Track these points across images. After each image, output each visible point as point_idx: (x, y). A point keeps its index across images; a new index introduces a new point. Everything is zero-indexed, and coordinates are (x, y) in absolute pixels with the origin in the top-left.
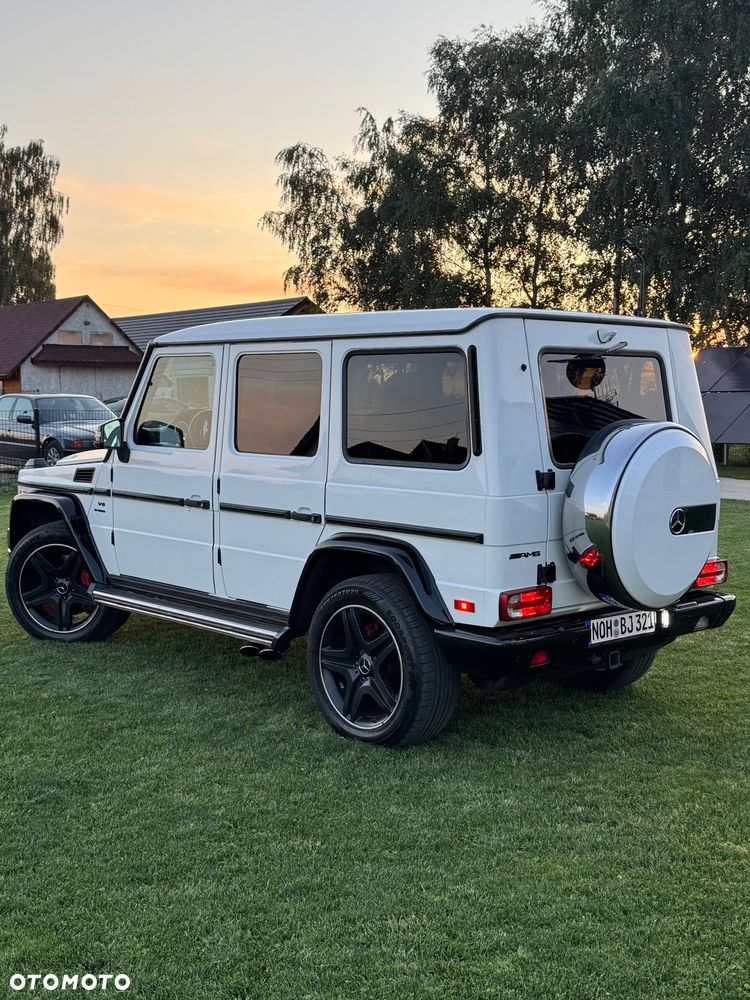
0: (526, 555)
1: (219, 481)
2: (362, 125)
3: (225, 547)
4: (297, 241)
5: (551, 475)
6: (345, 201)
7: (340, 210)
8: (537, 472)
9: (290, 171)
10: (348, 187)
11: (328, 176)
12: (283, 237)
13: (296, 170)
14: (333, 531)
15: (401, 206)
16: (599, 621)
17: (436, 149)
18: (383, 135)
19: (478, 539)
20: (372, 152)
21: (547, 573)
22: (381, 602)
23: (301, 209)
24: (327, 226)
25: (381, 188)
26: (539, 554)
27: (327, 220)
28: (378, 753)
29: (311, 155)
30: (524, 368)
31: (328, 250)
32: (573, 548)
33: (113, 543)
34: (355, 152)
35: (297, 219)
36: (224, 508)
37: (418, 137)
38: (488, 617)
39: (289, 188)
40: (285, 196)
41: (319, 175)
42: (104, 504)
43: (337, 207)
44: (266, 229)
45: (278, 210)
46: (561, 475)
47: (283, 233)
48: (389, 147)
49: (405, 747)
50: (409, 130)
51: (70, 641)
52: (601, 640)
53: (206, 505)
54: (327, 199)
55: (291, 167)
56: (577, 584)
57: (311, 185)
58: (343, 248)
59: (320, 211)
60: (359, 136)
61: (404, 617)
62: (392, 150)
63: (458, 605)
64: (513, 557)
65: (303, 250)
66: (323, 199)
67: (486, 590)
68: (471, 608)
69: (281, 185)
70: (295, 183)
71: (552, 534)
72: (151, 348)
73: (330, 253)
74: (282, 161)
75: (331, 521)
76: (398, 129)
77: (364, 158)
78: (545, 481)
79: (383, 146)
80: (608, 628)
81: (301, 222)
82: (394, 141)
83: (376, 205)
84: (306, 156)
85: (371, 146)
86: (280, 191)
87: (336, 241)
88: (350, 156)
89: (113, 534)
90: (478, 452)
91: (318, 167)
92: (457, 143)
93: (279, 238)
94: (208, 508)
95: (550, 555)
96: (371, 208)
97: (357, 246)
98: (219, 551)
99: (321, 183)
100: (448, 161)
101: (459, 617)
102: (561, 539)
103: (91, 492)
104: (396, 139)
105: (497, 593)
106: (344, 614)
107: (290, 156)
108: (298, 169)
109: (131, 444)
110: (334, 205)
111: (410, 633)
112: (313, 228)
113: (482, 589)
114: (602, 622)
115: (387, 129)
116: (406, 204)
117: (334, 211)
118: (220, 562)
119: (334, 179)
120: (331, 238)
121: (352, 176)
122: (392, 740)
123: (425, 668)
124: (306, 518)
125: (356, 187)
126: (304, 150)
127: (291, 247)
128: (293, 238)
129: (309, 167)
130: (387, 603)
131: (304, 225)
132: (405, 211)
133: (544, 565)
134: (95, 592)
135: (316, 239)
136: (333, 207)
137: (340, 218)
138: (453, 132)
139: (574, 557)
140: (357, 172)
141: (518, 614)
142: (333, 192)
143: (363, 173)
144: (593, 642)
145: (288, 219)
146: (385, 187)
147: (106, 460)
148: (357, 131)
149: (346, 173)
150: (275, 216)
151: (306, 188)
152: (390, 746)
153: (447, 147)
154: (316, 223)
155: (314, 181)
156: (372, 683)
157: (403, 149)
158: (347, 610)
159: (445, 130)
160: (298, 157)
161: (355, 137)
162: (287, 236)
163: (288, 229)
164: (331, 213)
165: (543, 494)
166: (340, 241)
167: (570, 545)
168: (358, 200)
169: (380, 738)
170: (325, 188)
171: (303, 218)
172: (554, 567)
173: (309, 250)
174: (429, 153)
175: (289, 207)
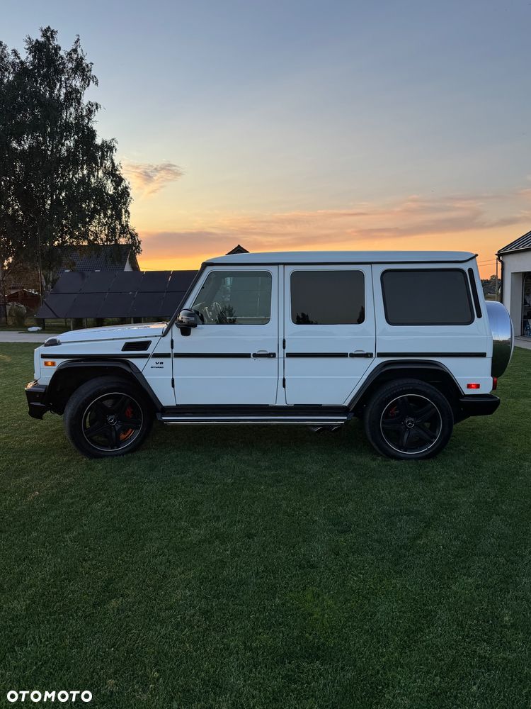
1: (284, 340)
3: (289, 377)
14: (382, 360)
19: (483, 355)
33: (173, 386)
36: (289, 355)
42: (162, 363)
53: (271, 356)
63: (469, 386)
67: (487, 377)
68: (478, 386)
72: (206, 266)
75: (380, 355)
89: (173, 380)
90: (480, 316)
94: (274, 357)
98: (284, 380)
103: (147, 356)
105: (492, 378)
118: (284, 386)
134: (164, 418)
147: (165, 334)
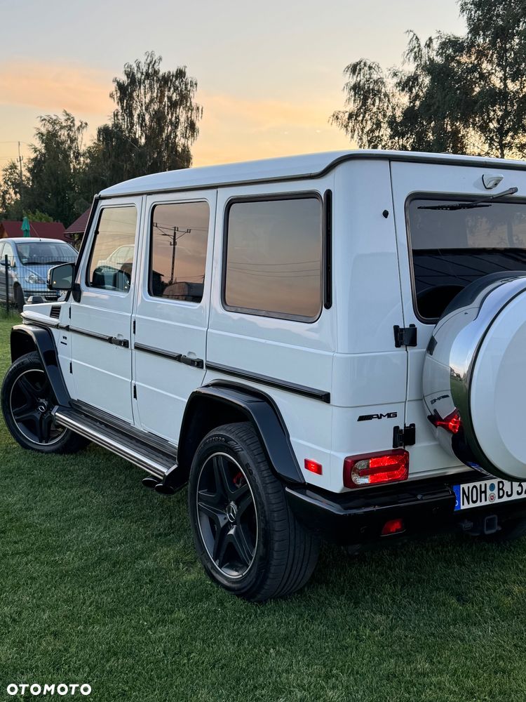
0: (379, 417)
1: (134, 322)
2: (409, 44)
3: (140, 384)
4: (356, 132)
5: (413, 329)
6: (394, 101)
7: (390, 108)
8: (396, 328)
9: (353, 80)
10: (396, 91)
11: (383, 83)
12: (347, 129)
13: (358, 79)
14: (212, 377)
15: (435, 103)
16: (471, 485)
17: (464, 59)
18: (425, 51)
19: (325, 398)
20: (416, 64)
21: (405, 436)
22: (242, 452)
23: (361, 108)
24: (379, 120)
25: (422, 91)
26: (396, 416)
27: (380, 117)
28: (235, 604)
29: (370, 68)
30: (386, 214)
31: (380, 139)
32: (435, 411)
33: (71, 372)
34: (403, 63)
35: (357, 115)
36: (138, 348)
37: (451, 50)
38: (333, 481)
39: (353, 93)
40: (349, 99)
41: (376, 82)
42: (66, 338)
43: (388, 106)
44: (334, 124)
45: (343, 109)
46: (423, 330)
47: (346, 127)
48: (430, 59)
49: (262, 602)
50: (444, 45)
51: (47, 453)
52: (472, 505)
54: (380, 100)
55: (355, 77)
56: (441, 447)
57: (368, 91)
58: (392, 137)
59: (375, 109)
60: (407, 52)
61: (260, 471)
62: (431, 61)
63: (308, 464)
64: (361, 418)
65: (361, 139)
66: (377, 101)
67: (332, 453)
68: (318, 470)
69: (346, 92)
70: (356, 88)
71: (412, 394)
72: (97, 201)
73: (381, 140)
74: (349, 73)
75: (211, 368)
76: (436, 45)
77: (410, 68)
78: (404, 337)
79: (425, 58)
80: (481, 492)
81: (360, 118)
82: (433, 54)
83: (418, 103)
84: (366, 68)
85: (415, 58)
86: (346, 94)
87: (385, 131)
88: (399, 67)
89: (71, 364)
90: (327, 305)
91: (375, 77)
92: (481, 54)
93: (344, 130)
94: (128, 347)
95: (409, 416)
96: (414, 106)
97: (402, 135)
98: (135, 387)
99: (376, 88)
100: (475, 68)
101: (310, 477)
102: (421, 399)
103: (57, 327)
104: (435, 53)
105: (342, 457)
106: (215, 460)
107: (354, 69)
108: (361, 78)
109: (83, 286)
110: (386, 104)
111: (265, 488)
112: (369, 122)
113: (328, 451)
114: (475, 487)
115: (428, 46)
116: (439, 101)
117: (385, 109)
118: (135, 396)
119: (386, 84)
120: (382, 130)
121: (400, 81)
122: (249, 593)
123: (277, 526)
124: (191, 363)
125: (403, 90)
126: (365, 64)
127: (352, 137)
128: (353, 131)
129: (368, 76)
130: (247, 455)
131: (362, 120)
132: (438, 107)
133: (402, 427)
134: (57, 414)
135: (372, 131)
136: (385, 107)
137: (389, 113)
138: (478, 46)
139: (434, 419)
140: (404, 79)
141: (365, 480)
142: (386, 95)
143: (409, 79)
144: (462, 507)
145: (351, 116)
146: (424, 90)
147: (67, 300)
148: (406, 48)
149: (396, 80)
150: (341, 114)
151: (365, 93)
152: (249, 600)
153: (473, 58)
154: (371, 119)
155: (371, 87)
156: (236, 531)
157: (439, 60)
158: (217, 456)
159: (472, 44)
160: (360, 70)
161: (404, 52)
162: (349, 129)
163: (350, 124)
164: (383, 110)
165: (402, 350)
166: (389, 131)
167: (432, 408)
168: (404, 100)
169: (239, 589)
170: (379, 91)
171: (362, 115)
172: (414, 429)
173: (365, 139)
174: (459, 63)
175: (352, 107)
